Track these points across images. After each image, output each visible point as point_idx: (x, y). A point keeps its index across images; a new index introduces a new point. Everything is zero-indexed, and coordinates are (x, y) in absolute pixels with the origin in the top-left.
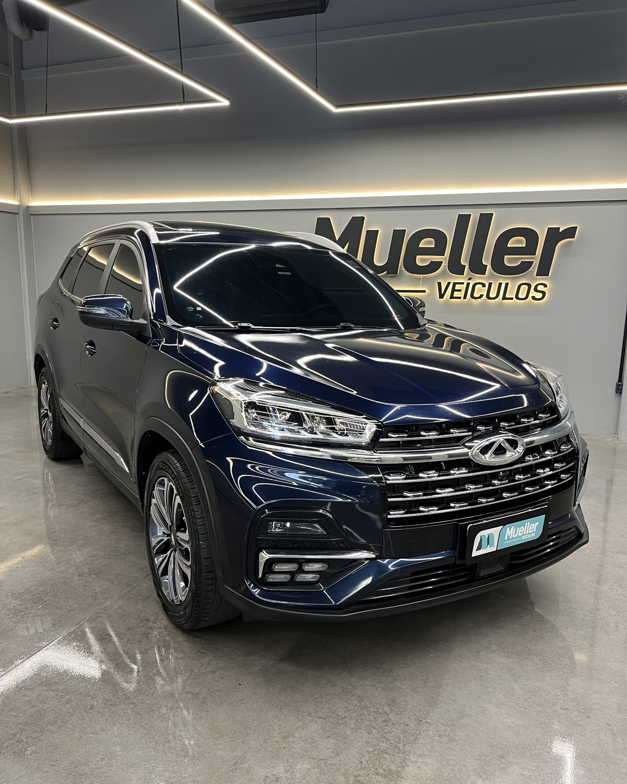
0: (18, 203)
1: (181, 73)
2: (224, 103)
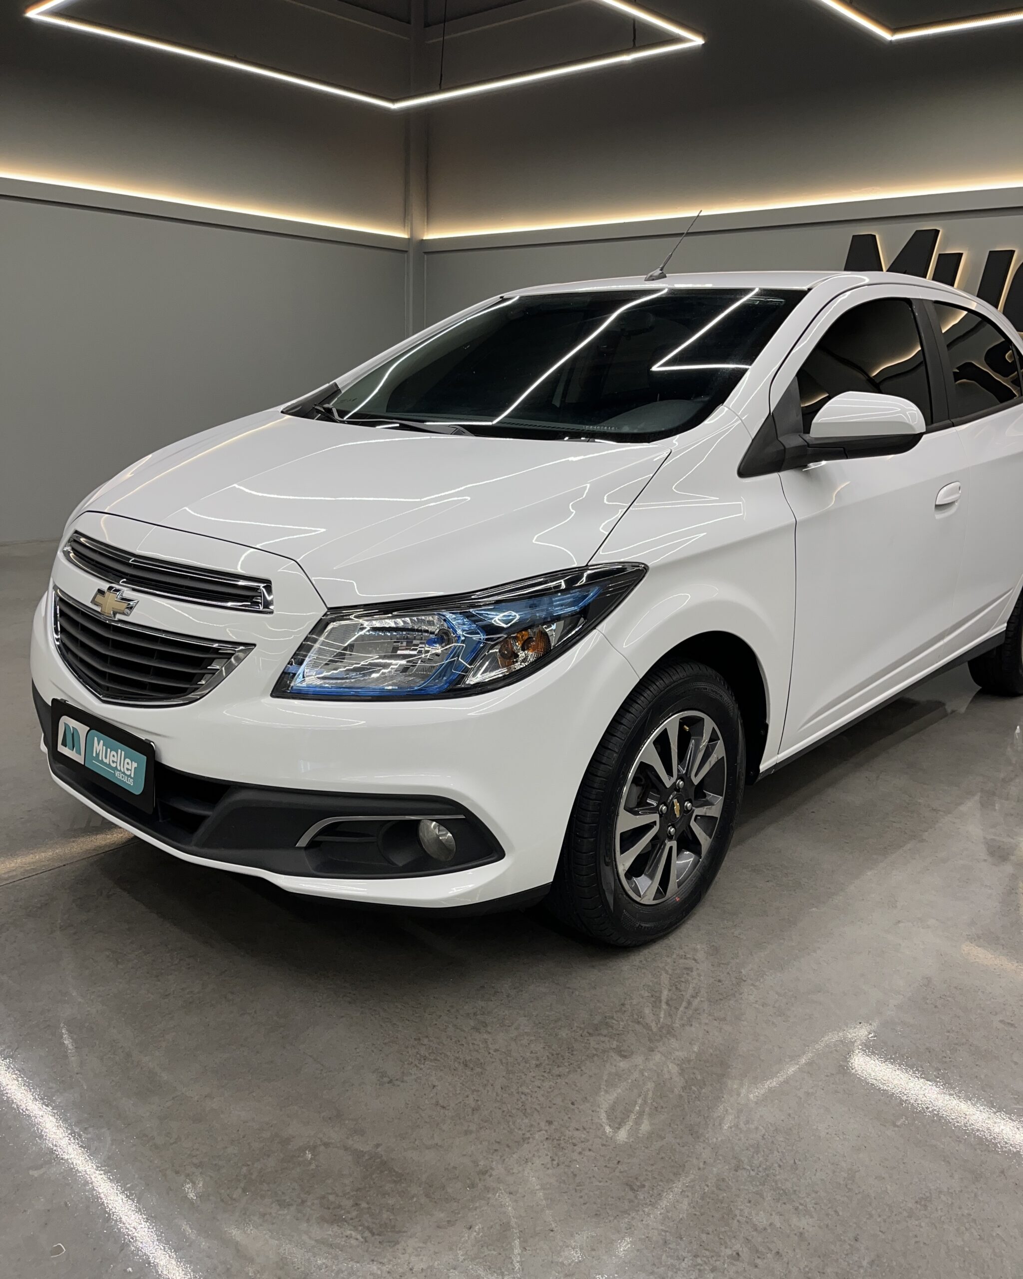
0: (408, 234)
1: (634, 2)
2: (696, 41)
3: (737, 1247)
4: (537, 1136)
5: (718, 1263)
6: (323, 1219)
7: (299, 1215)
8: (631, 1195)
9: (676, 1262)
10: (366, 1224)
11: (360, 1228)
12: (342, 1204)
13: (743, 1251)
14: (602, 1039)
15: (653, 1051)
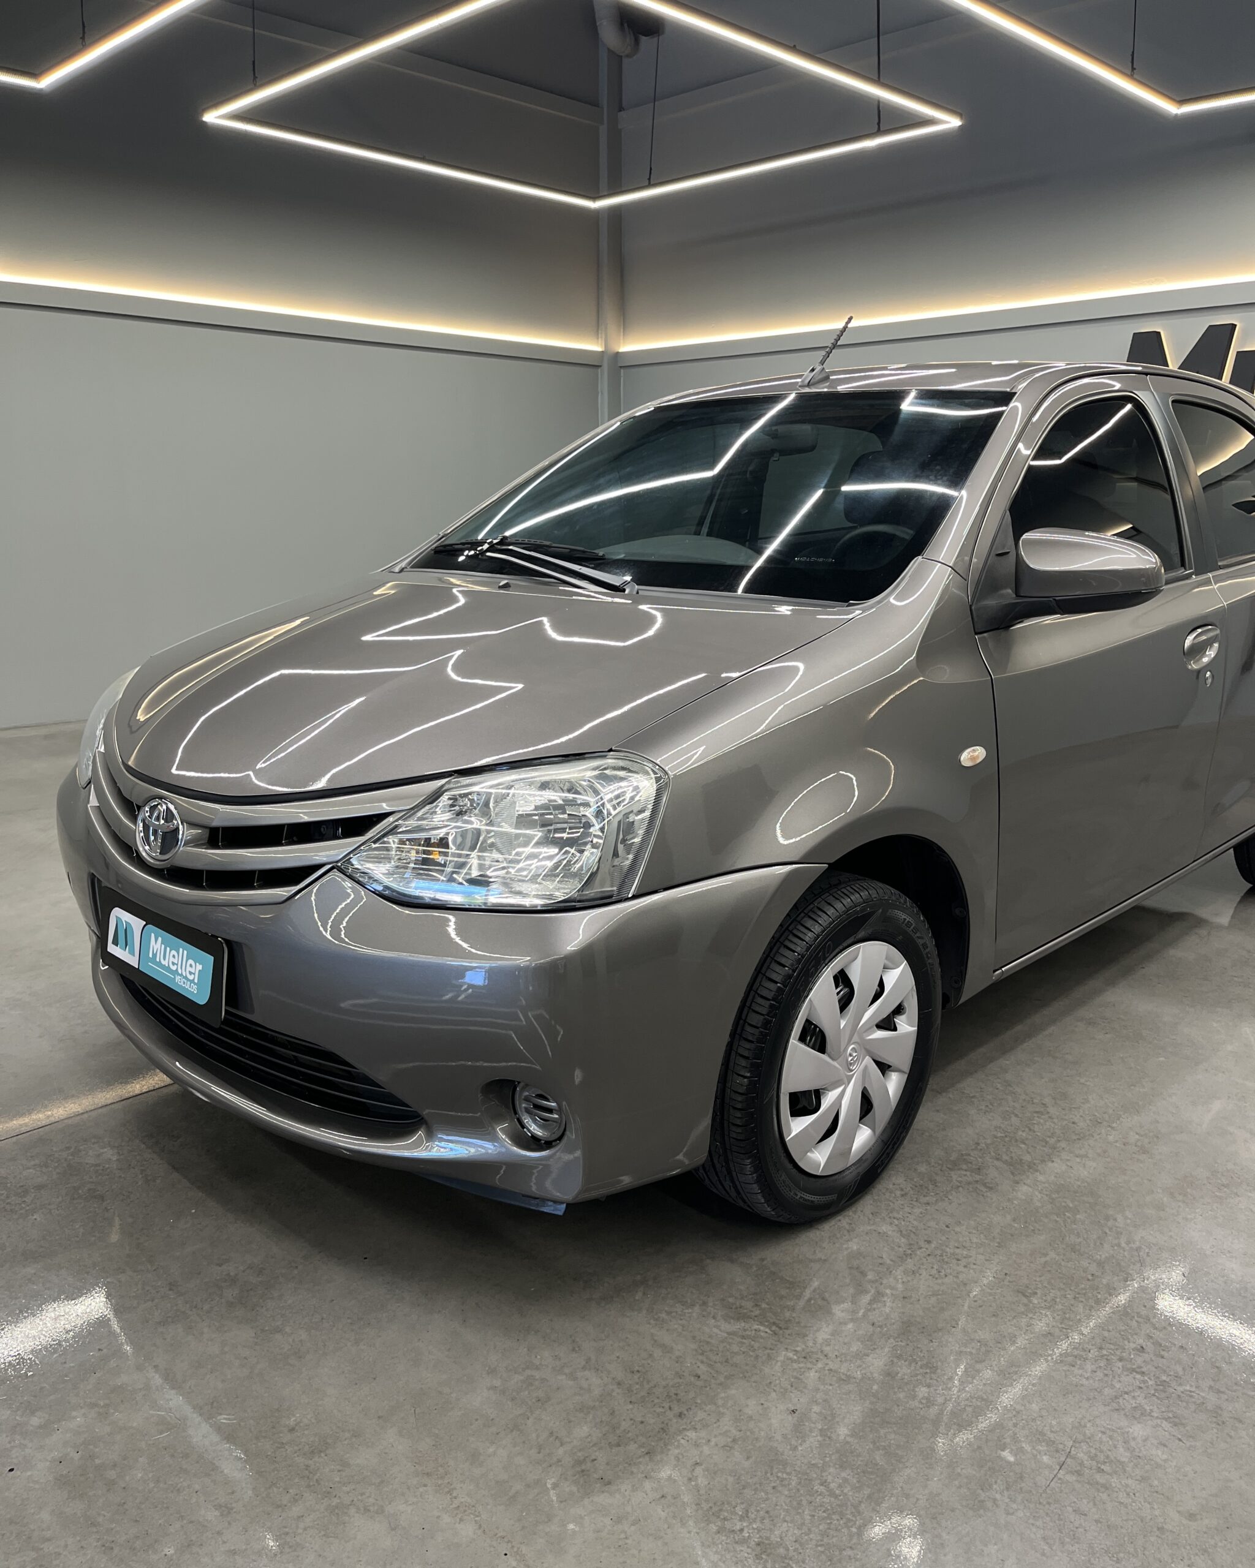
0: (601, 345)
1: (878, 81)
2: (951, 122)
3: (1141, 1341)
4: (918, 1252)
5: (1124, 1354)
6: (726, 1318)
7: (704, 1313)
8: (1025, 1300)
9: (1083, 1353)
10: (772, 1321)
11: (766, 1324)
12: (743, 1304)
13: (1147, 1345)
14: (965, 1173)
15: (1018, 1183)
